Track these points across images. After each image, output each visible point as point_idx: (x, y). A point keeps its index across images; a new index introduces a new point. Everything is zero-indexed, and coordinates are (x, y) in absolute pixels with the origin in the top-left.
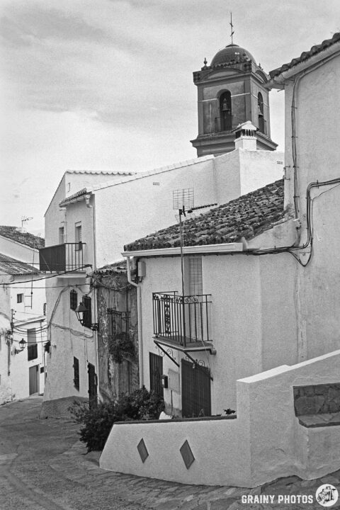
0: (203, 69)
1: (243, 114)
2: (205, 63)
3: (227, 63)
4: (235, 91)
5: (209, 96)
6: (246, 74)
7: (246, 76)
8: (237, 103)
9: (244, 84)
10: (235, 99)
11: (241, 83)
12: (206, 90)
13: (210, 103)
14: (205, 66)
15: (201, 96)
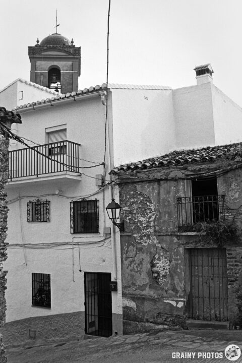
0: (36, 46)
1: (71, 87)
2: (38, 42)
3: (59, 46)
4: (65, 68)
5: (42, 68)
6: (75, 57)
7: (74, 58)
8: (66, 78)
9: (73, 64)
10: (64, 74)
11: (70, 63)
12: (38, 63)
13: (41, 74)
14: (38, 45)
15: (34, 67)
